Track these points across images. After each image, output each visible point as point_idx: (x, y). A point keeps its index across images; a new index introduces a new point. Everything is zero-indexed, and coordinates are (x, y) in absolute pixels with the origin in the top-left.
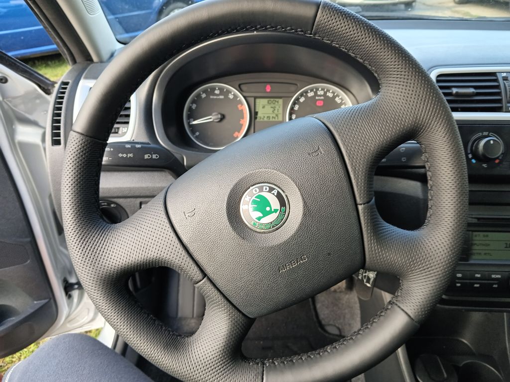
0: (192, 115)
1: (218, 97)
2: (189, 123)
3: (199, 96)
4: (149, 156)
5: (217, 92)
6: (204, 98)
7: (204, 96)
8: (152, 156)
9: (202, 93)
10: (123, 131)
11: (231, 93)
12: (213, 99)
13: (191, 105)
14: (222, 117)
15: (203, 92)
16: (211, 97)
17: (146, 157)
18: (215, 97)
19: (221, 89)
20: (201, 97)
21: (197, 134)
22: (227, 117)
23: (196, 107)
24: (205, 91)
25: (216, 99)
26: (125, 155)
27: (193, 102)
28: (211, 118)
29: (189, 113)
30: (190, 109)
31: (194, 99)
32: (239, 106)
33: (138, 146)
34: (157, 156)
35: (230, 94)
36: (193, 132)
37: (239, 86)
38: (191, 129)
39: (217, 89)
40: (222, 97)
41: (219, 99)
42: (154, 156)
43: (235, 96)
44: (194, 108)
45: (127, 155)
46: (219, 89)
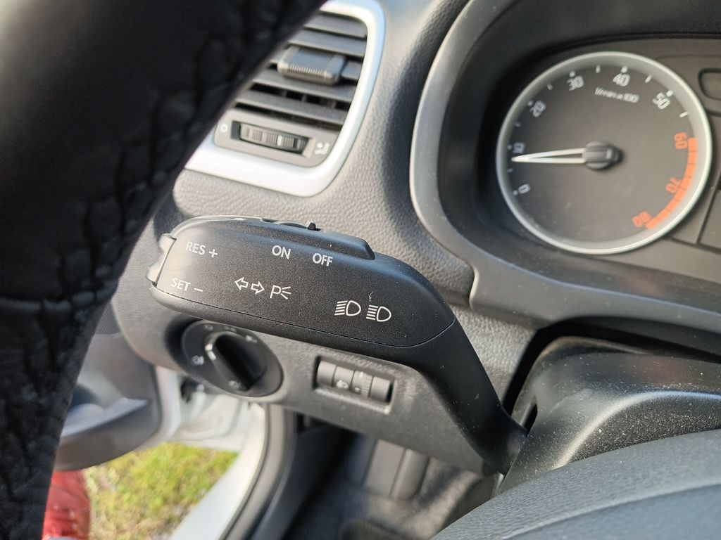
0: (528, 134)
1: (620, 97)
2: (510, 154)
3: (562, 80)
4: (353, 309)
5: (621, 80)
6: (577, 90)
7: (577, 83)
8: (364, 312)
9: (572, 74)
10: (317, 152)
11: (665, 90)
12: (601, 97)
13: (530, 103)
14: (616, 159)
15: (578, 73)
16: (599, 92)
17: (342, 308)
18: (610, 94)
19: (637, 75)
20: (568, 86)
21: (525, 189)
22: (631, 163)
23: (543, 113)
24: (583, 71)
25: (612, 99)
26: (258, 288)
27: (540, 95)
28: (579, 156)
29: (518, 125)
30: (525, 113)
31: (545, 89)
32: (679, 137)
33: (323, 258)
34: (383, 314)
35: (660, 95)
36: (514, 182)
37: (701, 74)
38: (510, 170)
39: (624, 70)
40: (632, 98)
41: (622, 101)
42: (373, 313)
43: (676, 104)
44: (536, 114)
45: (268, 290)
46: (630, 72)
